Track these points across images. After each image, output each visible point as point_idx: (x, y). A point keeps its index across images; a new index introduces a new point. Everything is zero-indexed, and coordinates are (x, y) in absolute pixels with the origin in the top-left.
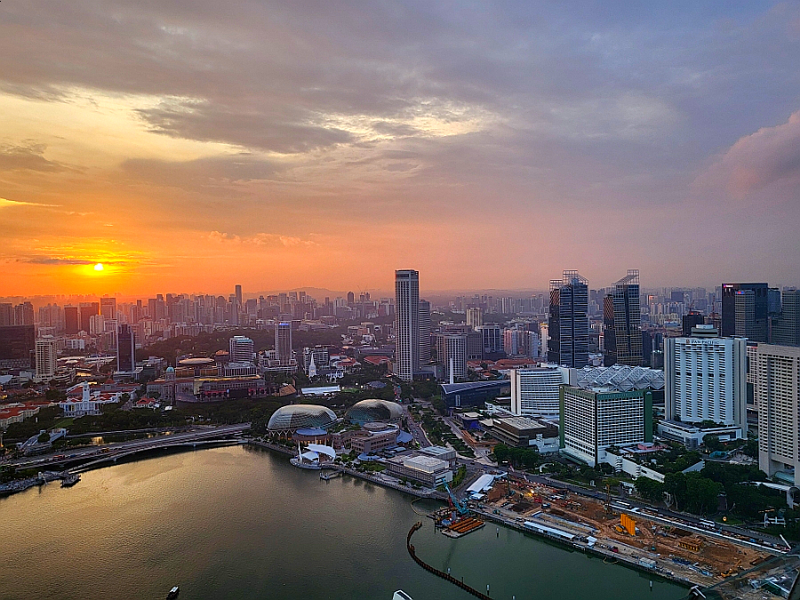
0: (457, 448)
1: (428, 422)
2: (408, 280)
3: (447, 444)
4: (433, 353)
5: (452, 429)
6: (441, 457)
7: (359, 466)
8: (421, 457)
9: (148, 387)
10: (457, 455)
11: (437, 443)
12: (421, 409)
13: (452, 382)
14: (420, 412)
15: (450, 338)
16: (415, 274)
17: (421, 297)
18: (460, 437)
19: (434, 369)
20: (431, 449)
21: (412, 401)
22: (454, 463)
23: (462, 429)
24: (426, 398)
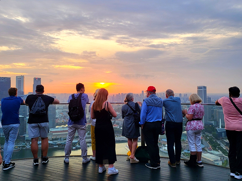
0: (224, 153)
1: (211, 142)
2: (202, 89)
3: (219, 150)
4: (213, 116)
5: (221, 145)
6: (217, 155)
7: (184, 154)
8: (208, 154)
9: (116, 121)
10: (224, 155)
11: (215, 149)
12: (208, 136)
13: (220, 127)
14: (208, 137)
15: (220, 111)
16: (205, 88)
17: (207, 95)
18: (225, 149)
19: (213, 122)
20: (212, 152)
21: (204, 133)
22: (222, 158)
23: (225, 146)
24: (210, 133)
